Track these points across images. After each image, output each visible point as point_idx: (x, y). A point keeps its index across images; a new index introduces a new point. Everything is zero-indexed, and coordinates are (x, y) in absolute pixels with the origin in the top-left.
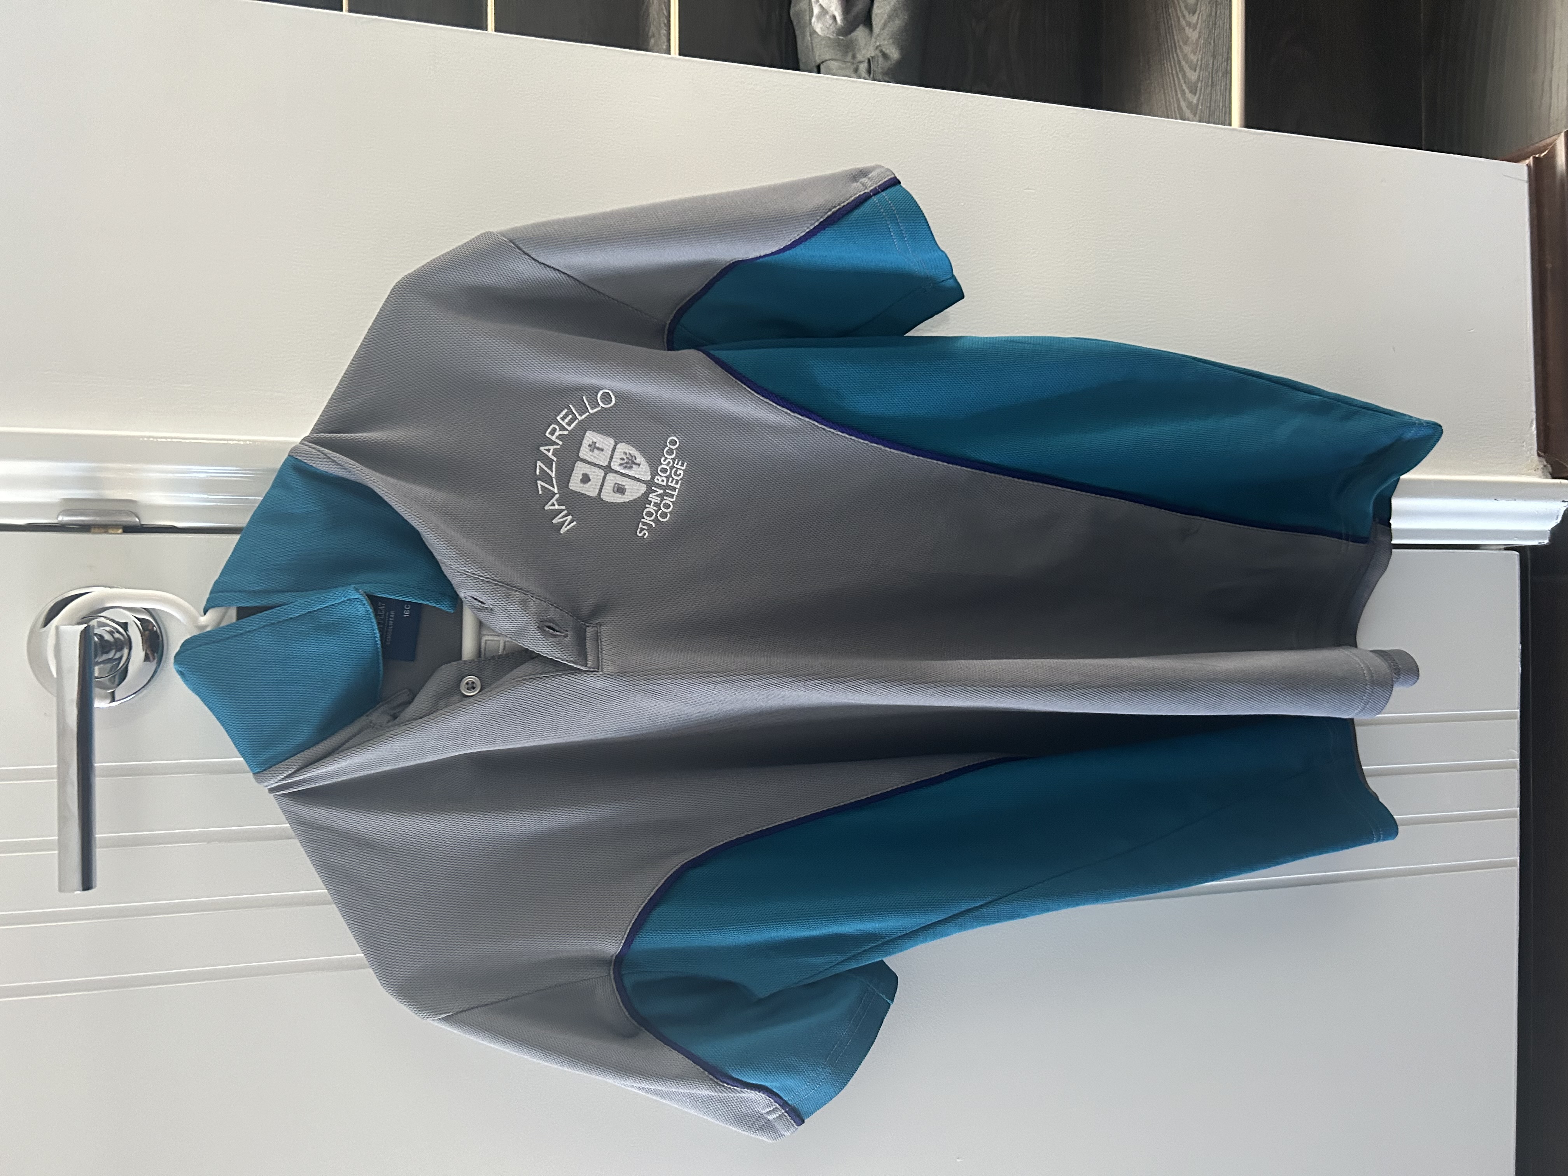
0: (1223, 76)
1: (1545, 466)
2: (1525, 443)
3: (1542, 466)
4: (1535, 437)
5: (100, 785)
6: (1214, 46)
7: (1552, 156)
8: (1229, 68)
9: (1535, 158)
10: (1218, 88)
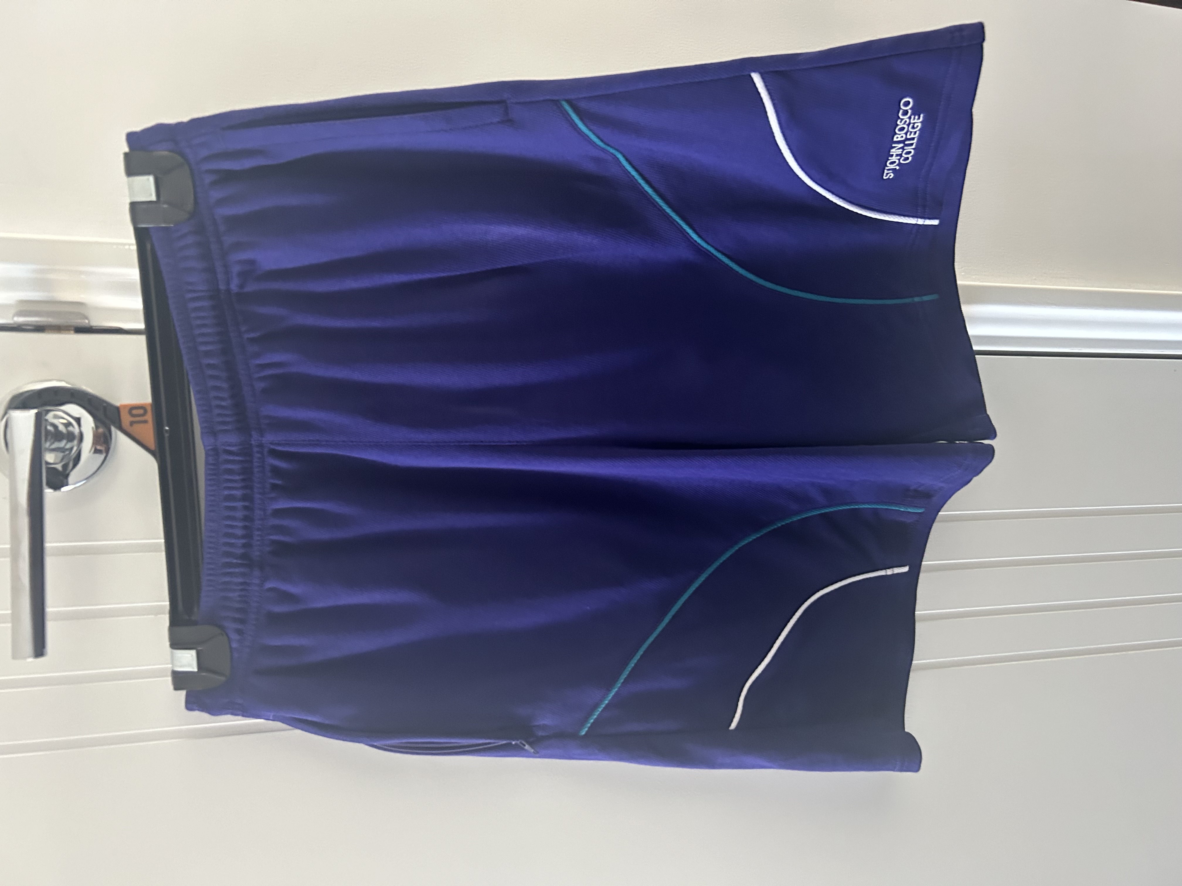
5: (50, 564)
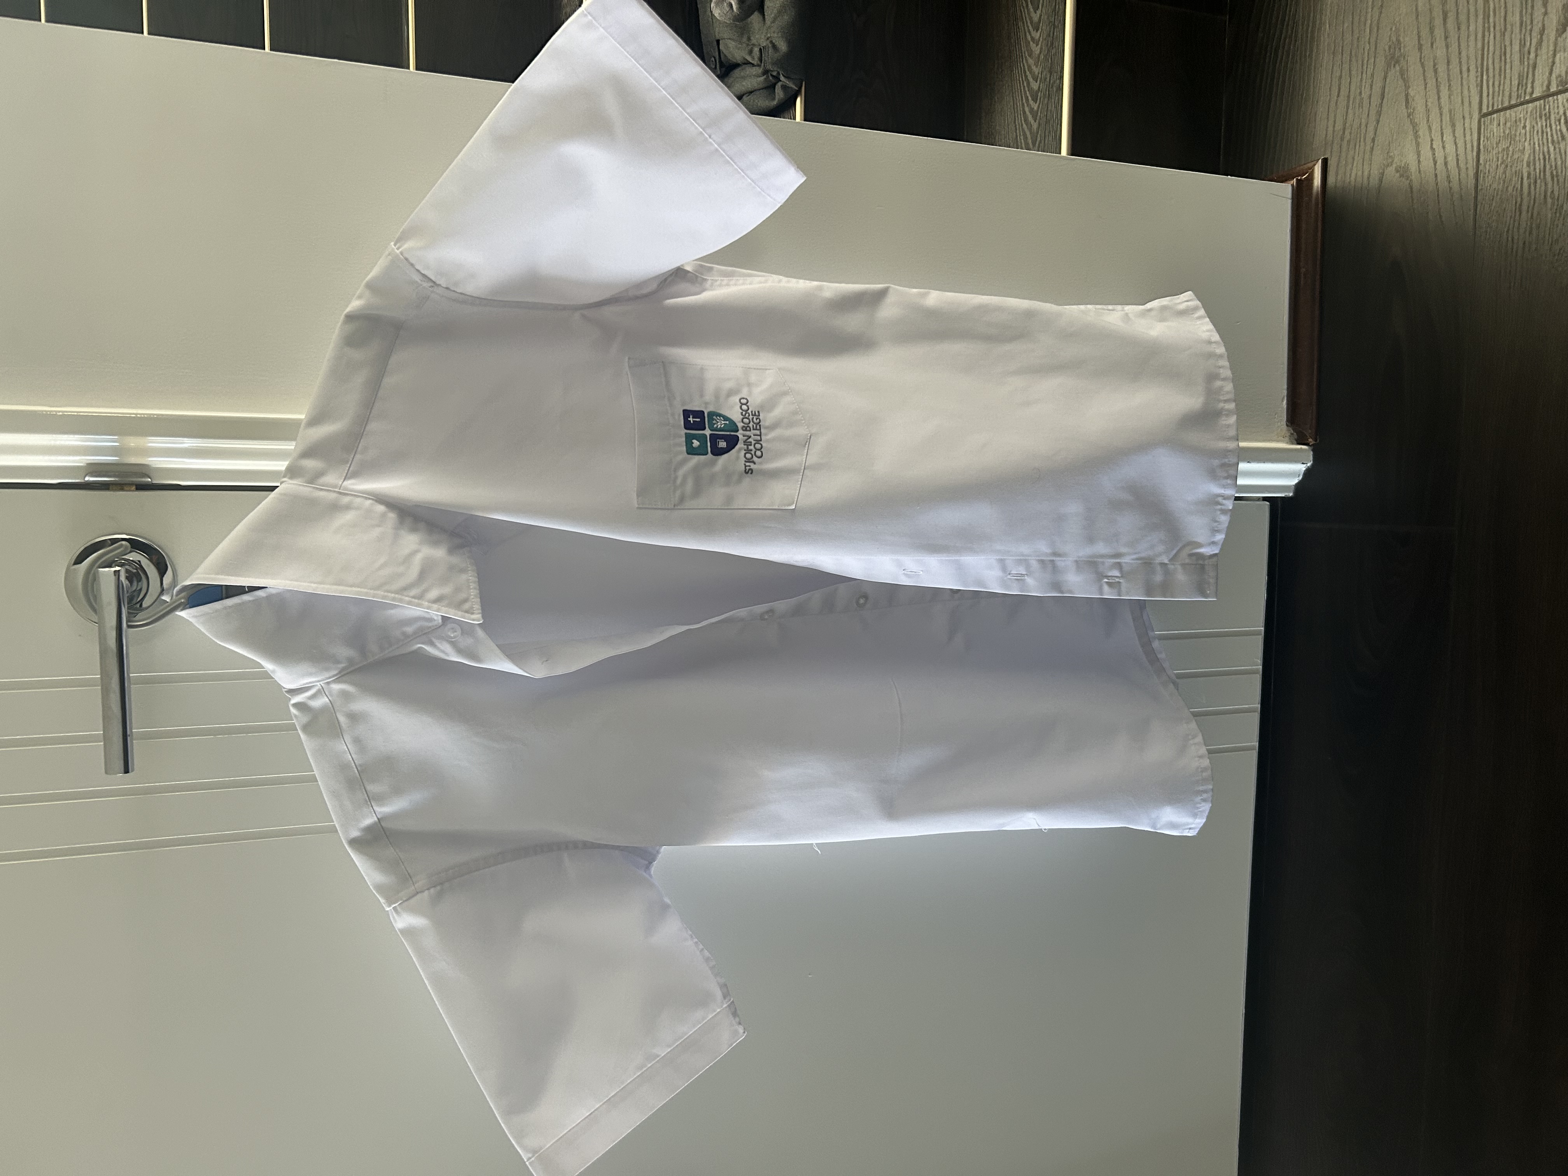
0: (1056, 91)
1: (1292, 434)
2: (1276, 416)
3: (1289, 434)
4: (1286, 410)
6: (1051, 63)
7: (1311, 178)
8: (1061, 85)
9: (1297, 179)
10: (1053, 101)
